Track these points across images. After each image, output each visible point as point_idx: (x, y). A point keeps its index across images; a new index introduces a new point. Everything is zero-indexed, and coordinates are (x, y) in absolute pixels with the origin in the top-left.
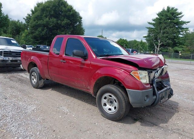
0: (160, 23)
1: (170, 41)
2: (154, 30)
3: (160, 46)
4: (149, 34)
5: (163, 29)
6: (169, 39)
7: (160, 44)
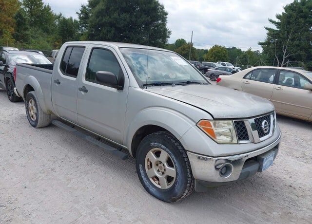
0: (289, 23)
1: (303, 53)
2: (278, 34)
3: (285, 59)
4: (269, 39)
5: (293, 33)
6: (301, 49)
7: (286, 56)
